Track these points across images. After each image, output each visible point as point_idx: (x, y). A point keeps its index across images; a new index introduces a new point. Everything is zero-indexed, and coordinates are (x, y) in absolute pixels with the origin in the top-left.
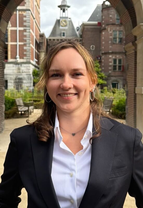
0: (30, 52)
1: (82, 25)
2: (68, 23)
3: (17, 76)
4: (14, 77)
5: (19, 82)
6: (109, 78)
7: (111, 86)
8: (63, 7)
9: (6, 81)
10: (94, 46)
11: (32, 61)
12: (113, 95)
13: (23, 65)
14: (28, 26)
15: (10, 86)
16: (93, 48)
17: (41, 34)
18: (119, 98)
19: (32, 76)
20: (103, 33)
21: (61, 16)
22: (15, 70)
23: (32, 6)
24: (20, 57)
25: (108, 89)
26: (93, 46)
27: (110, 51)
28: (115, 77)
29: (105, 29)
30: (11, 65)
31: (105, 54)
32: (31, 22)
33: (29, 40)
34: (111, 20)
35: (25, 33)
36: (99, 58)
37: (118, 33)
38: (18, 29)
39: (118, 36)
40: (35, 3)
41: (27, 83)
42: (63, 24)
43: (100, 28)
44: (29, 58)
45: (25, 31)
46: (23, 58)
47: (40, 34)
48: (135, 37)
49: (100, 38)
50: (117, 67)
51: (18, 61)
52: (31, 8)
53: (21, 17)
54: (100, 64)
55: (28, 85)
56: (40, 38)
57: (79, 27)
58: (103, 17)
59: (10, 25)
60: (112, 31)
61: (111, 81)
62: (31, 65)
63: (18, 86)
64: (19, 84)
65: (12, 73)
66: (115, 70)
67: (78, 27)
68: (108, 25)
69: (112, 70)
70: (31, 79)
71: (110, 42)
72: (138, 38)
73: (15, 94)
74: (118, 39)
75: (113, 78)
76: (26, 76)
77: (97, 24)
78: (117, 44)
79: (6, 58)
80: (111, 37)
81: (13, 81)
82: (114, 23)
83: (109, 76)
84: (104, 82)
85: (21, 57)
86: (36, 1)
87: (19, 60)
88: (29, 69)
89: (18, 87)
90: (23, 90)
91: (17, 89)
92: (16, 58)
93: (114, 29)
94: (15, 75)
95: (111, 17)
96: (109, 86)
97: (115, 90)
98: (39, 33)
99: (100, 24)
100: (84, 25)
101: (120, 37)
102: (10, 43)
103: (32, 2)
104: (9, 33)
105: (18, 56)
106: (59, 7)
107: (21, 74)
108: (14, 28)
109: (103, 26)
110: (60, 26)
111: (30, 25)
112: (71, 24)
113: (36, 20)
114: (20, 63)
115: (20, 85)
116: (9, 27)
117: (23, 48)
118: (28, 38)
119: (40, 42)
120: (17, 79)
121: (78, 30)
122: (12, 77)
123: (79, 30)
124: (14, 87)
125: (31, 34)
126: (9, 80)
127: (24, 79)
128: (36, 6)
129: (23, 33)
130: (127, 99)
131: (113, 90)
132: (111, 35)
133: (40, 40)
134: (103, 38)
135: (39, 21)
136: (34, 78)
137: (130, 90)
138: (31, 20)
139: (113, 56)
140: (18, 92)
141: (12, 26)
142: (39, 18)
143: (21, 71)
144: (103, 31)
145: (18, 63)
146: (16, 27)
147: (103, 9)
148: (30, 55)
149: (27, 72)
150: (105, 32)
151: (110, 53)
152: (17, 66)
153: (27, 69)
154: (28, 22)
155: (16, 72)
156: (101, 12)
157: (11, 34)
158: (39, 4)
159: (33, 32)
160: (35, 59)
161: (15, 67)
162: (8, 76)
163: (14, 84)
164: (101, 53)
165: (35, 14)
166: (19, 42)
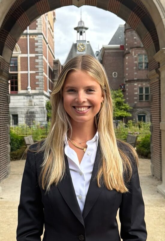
0: (43, 82)
3: (29, 110)
4: (25, 111)
5: (30, 117)
6: (134, 110)
7: (137, 119)
9: (17, 116)
11: (45, 92)
12: (140, 129)
13: (36, 97)
14: (40, 52)
15: (21, 121)
16: (115, 76)
17: (56, 61)
18: (146, 133)
19: (45, 109)
20: (127, 58)
21: (78, 40)
22: (27, 102)
23: (45, 30)
24: (31, 88)
25: (133, 123)
26: (115, 73)
27: (135, 79)
28: (142, 108)
29: (128, 53)
30: (22, 97)
31: (129, 81)
32: (43, 47)
33: (42, 67)
34: (136, 43)
35: (37, 61)
36: (123, 87)
37: (144, 57)
38: (29, 55)
39: (144, 61)
40: (48, 26)
41: (40, 117)
43: (124, 52)
44: (41, 88)
45: (37, 57)
46: (35, 89)
47: (54, 61)
48: (159, 63)
49: (123, 63)
50: (144, 97)
51: (29, 92)
52: (43, 32)
53: (33, 42)
54: (123, 94)
55: (41, 119)
56: (54, 65)
57: (99, 51)
58: (127, 39)
59: (19, 51)
60: (137, 55)
61: (136, 113)
62: (44, 97)
64: (31, 118)
65: (23, 106)
66: (142, 101)
67: (98, 52)
68: (132, 48)
69: (138, 101)
70: (44, 113)
71: (135, 68)
72: (161, 65)
73: (25, 131)
74: (144, 64)
76: (38, 110)
77: (119, 47)
78: (143, 70)
79: (16, 89)
80: (136, 62)
81: (24, 116)
82: (139, 45)
83: (135, 107)
84: (128, 115)
85: (33, 88)
86: (50, 24)
87: (31, 91)
88: (42, 102)
89: (30, 123)
90: (36, 126)
92: (27, 89)
93: (139, 53)
94: (26, 109)
95: (135, 39)
96: (134, 119)
97: (141, 124)
98: (54, 59)
99: (122, 47)
100: (104, 49)
101: (146, 62)
102: (20, 72)
103: (44, 25)
104: (19, 61)
105: (29, 87)
106: (75, 29)
108: (24, 55)
109: (127, 49)
110: (77, 51)
111: (43, 51)
112: (89, 48)
113: (49, 44)
114: (31, 95)
115: (31, 120)
116: (19, 54)
117: (35, 77)
118: (40, 66)
119: (54, 70)
120: (28, 113)
121: (97, 55)
122: (23, 110)
123: (99, 55)
124: (26, 122)
125: (43, 61)
126: (20, 114)
127: (36, 113)
128: (49, 28)
129: (35, 60)
131: (139, 124)
132: (136, 59)
134: (127, 63)
135: (53, 46)
136: (48, 112)
138: (43, 45)
139: (138, 84)
140: (30, 127)
141: (22, 53)
142: (54, 42)
143: (33, 104)
144: (127, 55)
145: (29, 95)
146: (27, 53)
147: (126, 30)
148: (43, 86)
149: (39, 105)
150: (130, 56)
151: (135, 81)
152: (28, 98)
153: (39, 102)
154: (40, 48)
155: (27, 105)
156: (124, 34)
157: (21, 62)
158: (52, 27)
159: (46, 58)
160: (48, 89)
161: (26, 99)
162: (18, 110)
163: (25, 118)
164: (125, 80)
165: (47, 38)
166: (30, 70)
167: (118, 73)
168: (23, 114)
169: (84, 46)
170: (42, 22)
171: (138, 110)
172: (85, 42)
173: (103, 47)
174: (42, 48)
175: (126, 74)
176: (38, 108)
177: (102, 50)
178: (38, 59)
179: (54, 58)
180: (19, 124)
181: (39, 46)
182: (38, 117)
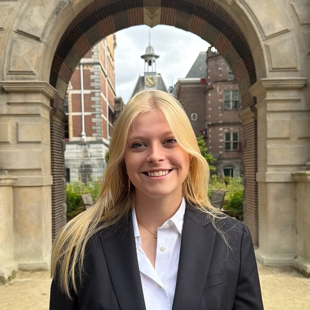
0: (101, 126)
1: (177, 83)
2: (156, 81)
3: (83, 162)
4: (78, 164)
5: (85, 171)
6: (219, 162)
7: (223, 173)
8: (149, 58)
9: (68, 170)
10: (196, 115)
11: (104, 140)
12: (227, 187)
13: (92, 146)
14: (97, 88)
15: (73, 177)
16: (194, 118)
17: (117, 99)
18: (234, 191)
19: (105, 161)
20: (210, 95)
21: (146, 71)
22: (81, 153)
23: (103, 58)
24: (86, 133)
25: (218, 178)
26: (194, 115)
27: (220, 122)
28: (229, 159)
29: (212, 88)
30: (75, 146)
31: (213, 125)
32: (101, 82)
33: (100, 108)
34: (221, 75)
35: (93, 99)
36: (204, 133)
37: (231, 93)
38: (83, 92)
39: (231, 98)
40: (107, 53)
41: (98, 172)
42: (149, 83)
43: (206, 88)
44: (100, 135)
45: (93, 94)
46: (91, 136)
47: (115, 99)
48: (255, 99)
49: (205, 102)
50: (232, 145)
51: (83, 140)
52: (101, 60)
53: (87, 74)
54: (205, 141)
55: (99, 175)
56: (116, 105)
57: (174, 87)
58: (209, 71)
59: (70, 87)
60: (222, 91)
61: (222, 166)
62: (103, 146)
63: (85, 177)
64: (87, 173)
65: (76, 157)
66: (229, 150)
67: (172, 87)
68: (216, 82)
69: (224, 150)
70: (104, 166)
71: (220, 108)
72: (258, 100)
73: (81, 188)
74: (231, 103)
75: (225, 162)
76: (96, 162)
77: (200, 81)
78: (230, 111)
79: (67, 136)
80: (221, 100)
81: (77, 170)
82: (225, 78)
83: (220, 158)
84: (212, 169)
85: (88, 134)
86: (109, 50)
87: (85, 139)
88: (101, 152)
89: (86, 179)
90: (93, 183)
91: (84, 181)
92: (81, 136)
93: (225, 88)
94: (79, 161)
95: (220, 70)
96: (219, 174)
97: (229, 180)
98: (115, 97)
99: (204, 81)
100: (180, 84)
101: (235, 100)
102: (71, 114)
103: (102, 52)
104: (70, 99)
105: (83, 133)
106: (143, 57)
107: (89, 159)
108: (76, 92)
109: (209, 84)
110: (145, 86)
111: (101, 85)
112: (161, 83)
113: (108, 78)
114: (86, 143)
115: (87, 176)
116: (70, 90)
117: (91, 120)
118: (97, 106)
119: (115, 111)
120: (83, 166)
121: (171, 91)
122: (76, 163)
123: (174, 91)
124: (79, 178)
125: (101, 99)
126: (72, 168)
127: (93, 166)
128: (108, 56)
129: (90, 99)
130: (244, 191)
131: (225, 180)
132: (221, 97)
133: (115, 108)
134: (209, 102)
135: (113, 79)
137: (249, 177)
138: (101, 78)
139: (224, 129)
140: (86, 185)
141: (74, 89)
142: (114, 75)
143: (89, 155)
144: (210, 91)
145: (84, 143)
146: (80, 89)
147: (208, 58)
148: (101, 131)
149: (97, 156)
150: (213, 93)
151: (221, 125)
152: (82, 147)
153: (97, 152)
154: (97, 82)
155: (82, 156)
156: (205, 63)
157: (72, 100)
158: (112, 55)
159: (105, 96)
160: (108, 136)
161: (80, 149)
162: (70, 163)
163: (79, 174)
164: (206, 124)
165: (107, 70)
166: (85, 111)
167: (198, 115)
168: (76, 168)
169: (155, 80)
170: (99, 49)
171: (224, 163)
172: (156, 74)
173: (179, 81)
174: (99, 82)
175: (208, 115)
176: (96, 160)
177: (178, 85)
178: (94, 96)
179: (115, 95)
180: (71, 181)
181: (96, 79)
182: (96, 172)
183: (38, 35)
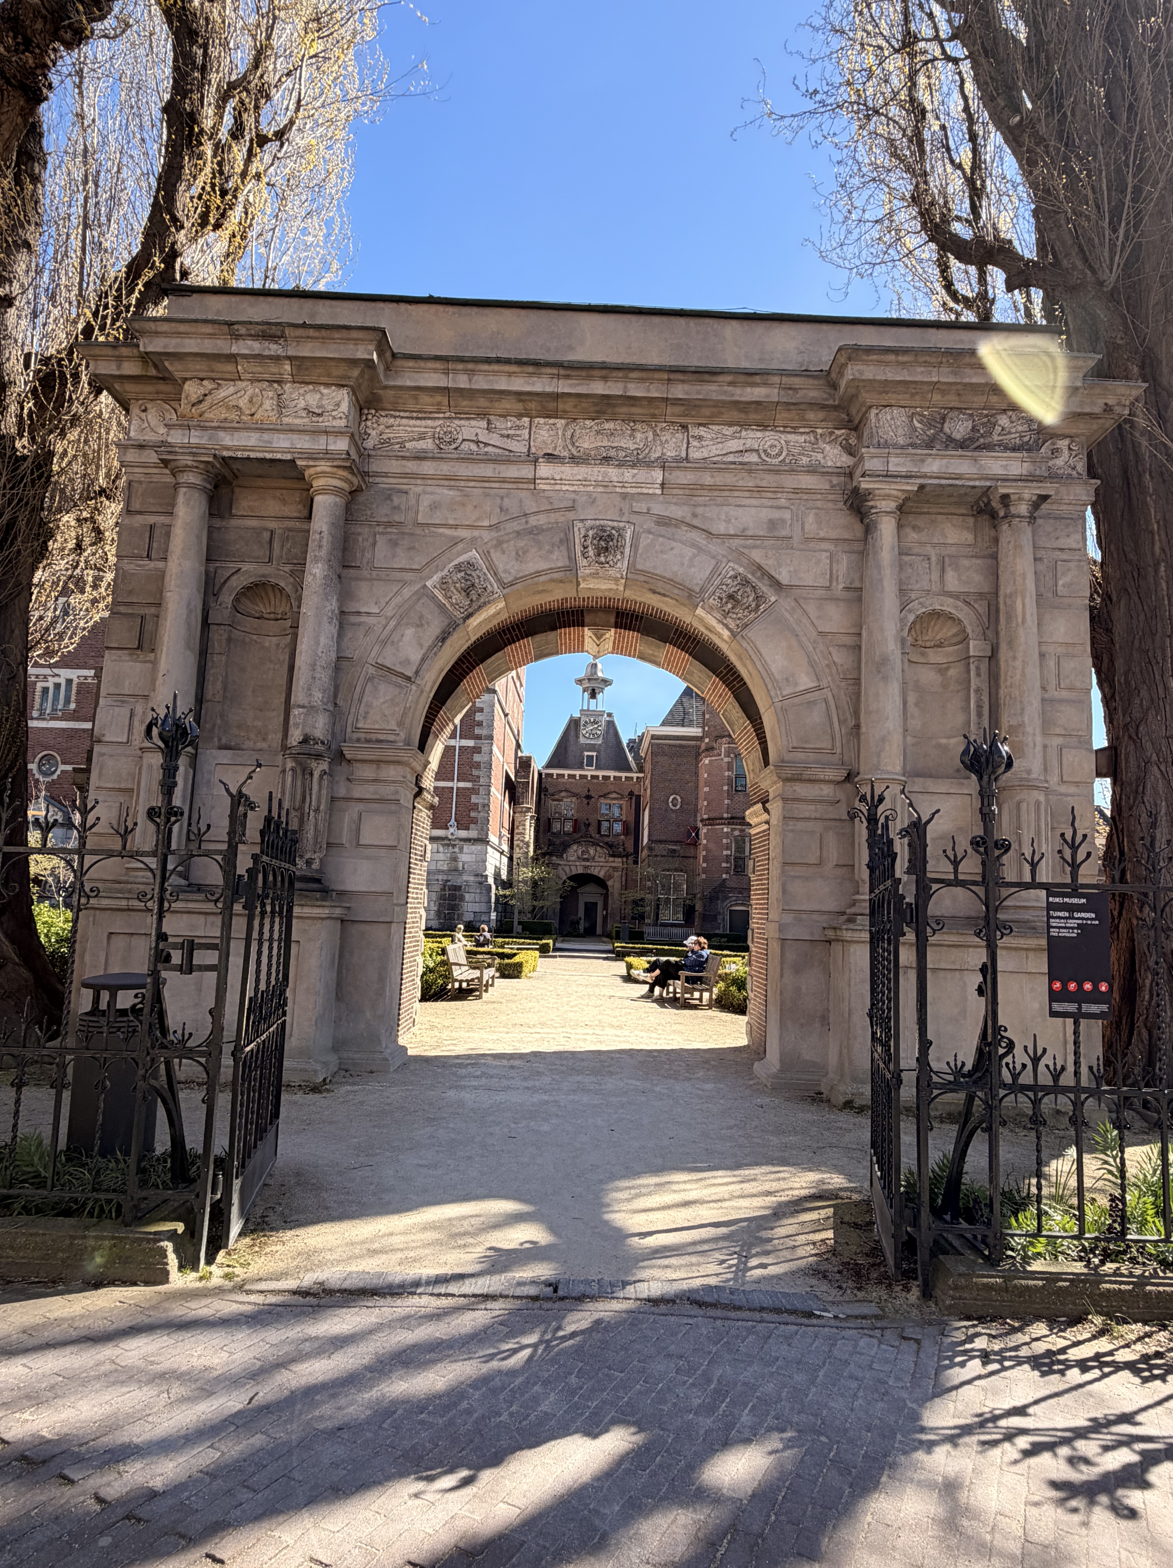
0: (489, 810)
1: (643, 735)
2: (603, 728)
3: (448, 880)
4: (438, 883)
7: (728, 918)
8: (591, 685)
10: (679, 799)
11: (492, 839)
13: (468, 848)
14: (487, 736)
16: (674, 805)
17: (524, 759)
19: (490, 880)
20: (706, 761)
21: (585, 708)
22: (444, 860)
24: (458, 824)
26: (675, 799)
28: (740, 891)
29: (710, 749)
31: (711, 821)
32: (495, 724)
33: (489, 775)
38: (459, 743)
42: (589, 732)
43: (698, 747)
44: (484, 827)
45: (477, 750)
46: (468, 829)
47: (520, 758)
49: (696, 773)
51: (452, 834)
53: (471, 710)
56: (521, 770)
57: (637, 741)
60: (732, 756)
61: (726, 903)
62: (489, 849)
65: (434, 869)
67: (633, 741)
69: (732, 872)
70: (487, 891)
71: (725, 788)
75: (734, 897)
76: (473, 881)
80: (728, 773)
85: (463, 825)
87: (456, 833)
92: (446, 827)
94: (440, 878)
96: (720, 919)
98: (520, 754)
100: (650, 736)
105: (452, 822)
106: (580, 682)
107: (460, 875)
110: (581, 737)
111: (494, 732)
113: (510, 718)
114: (457, 842)
117: (470, 798)
118: (484, 771)
119: (517, 781)
120: (447, 888)
121: (632, 750)
127: (467, 891)
129: (472, 757)
133: (518, 775)
134: (705, 775)
135: (519, 721)
137: (758, 928)
139: (733, 830)
143: (460, 866)
144: (706, 755)
145: (452, 842)
146: (454, 738)
150: (713, 758)
153: (477, 861)
154: (488, 726)
155: (445, 867)
159: (502, 752)
165: (508, 702)
167: (682, 799)
169: (600, 726)
171: (730, 898)
172: (603, 715)
173: (647, 732)
174: (492, 726)
175: (702, 801)
176: (473, 878)
178: (479, 752)
181: (487, 721)
183: (409, 673)
